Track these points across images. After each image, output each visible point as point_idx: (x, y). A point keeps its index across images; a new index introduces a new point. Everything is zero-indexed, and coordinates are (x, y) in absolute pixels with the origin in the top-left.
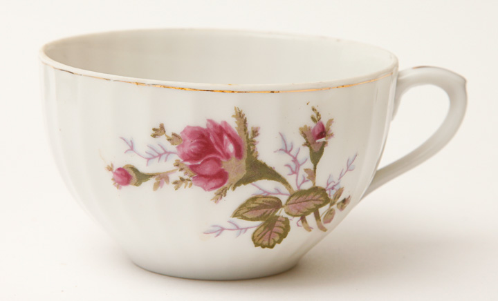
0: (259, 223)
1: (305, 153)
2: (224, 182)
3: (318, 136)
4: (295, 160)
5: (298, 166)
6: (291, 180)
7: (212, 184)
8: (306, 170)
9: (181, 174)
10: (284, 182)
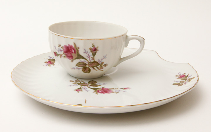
0: (82, 68)
1: (91, 54)
2: (73, 58)
3: (94, 50)
4: (88, 55)
5: (89, 56)
6: (88, 59)
7: (70, 58)
8: (91, 58)
9: (64, 55)
10: (86, 60)
